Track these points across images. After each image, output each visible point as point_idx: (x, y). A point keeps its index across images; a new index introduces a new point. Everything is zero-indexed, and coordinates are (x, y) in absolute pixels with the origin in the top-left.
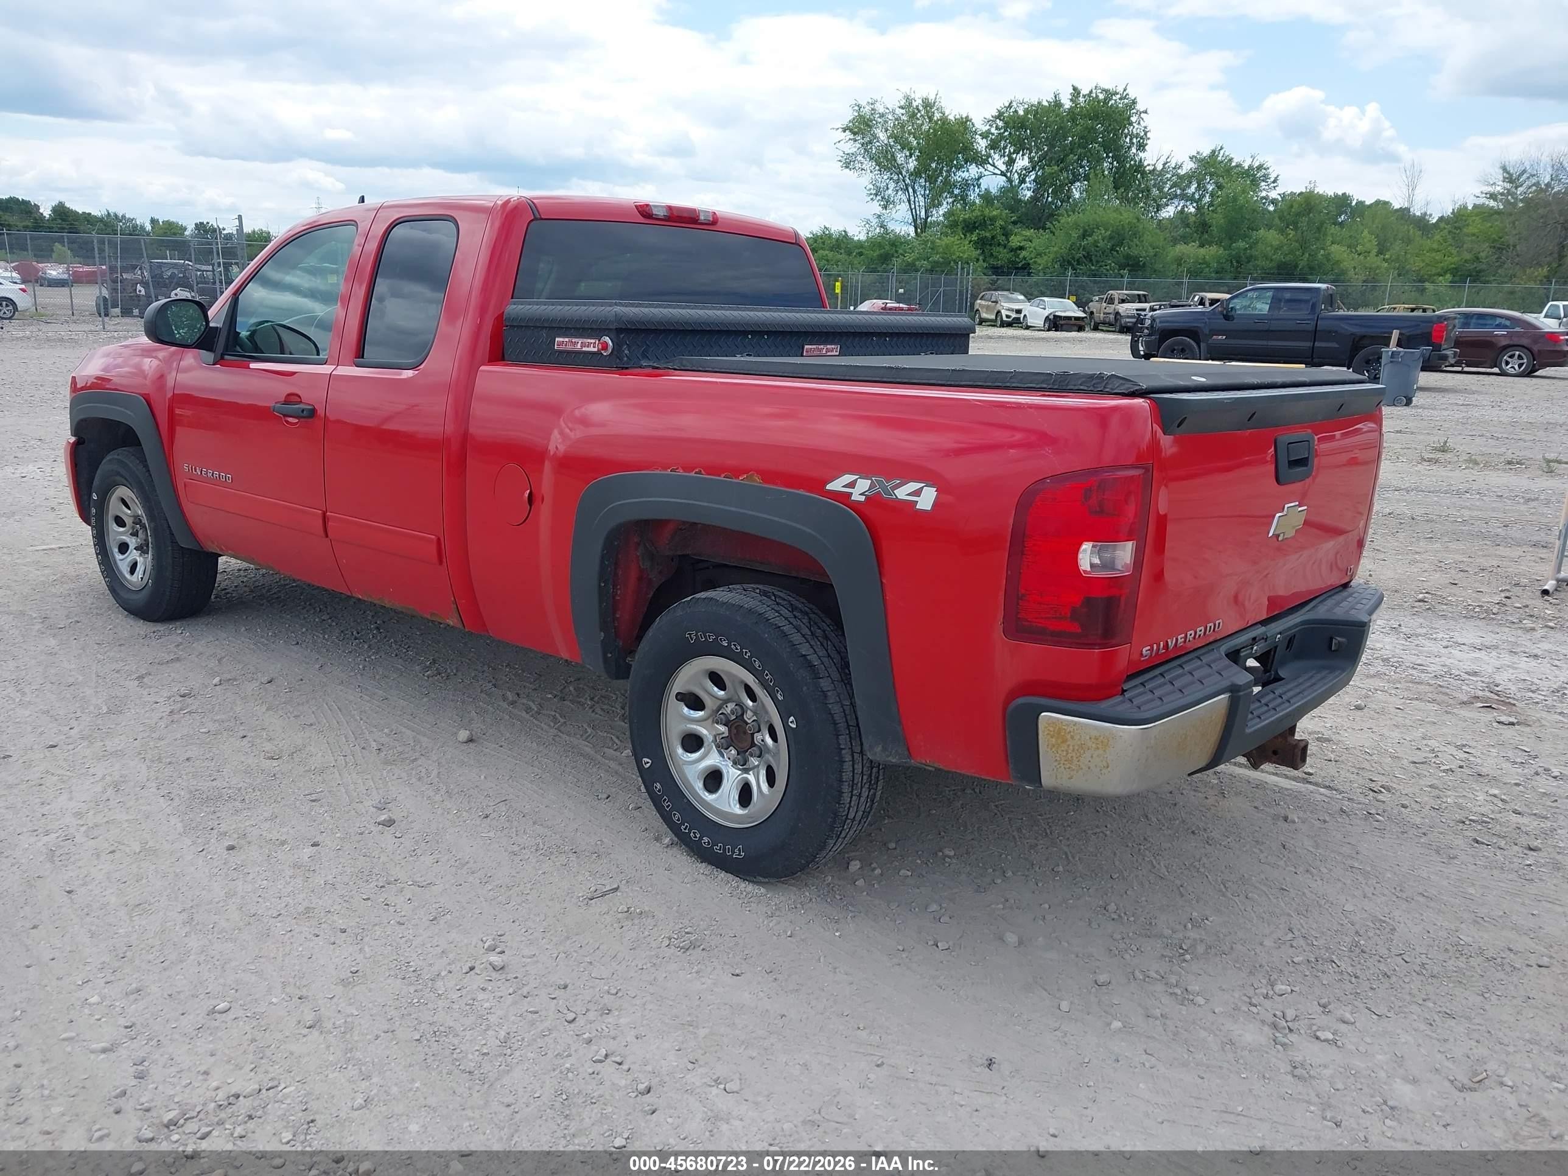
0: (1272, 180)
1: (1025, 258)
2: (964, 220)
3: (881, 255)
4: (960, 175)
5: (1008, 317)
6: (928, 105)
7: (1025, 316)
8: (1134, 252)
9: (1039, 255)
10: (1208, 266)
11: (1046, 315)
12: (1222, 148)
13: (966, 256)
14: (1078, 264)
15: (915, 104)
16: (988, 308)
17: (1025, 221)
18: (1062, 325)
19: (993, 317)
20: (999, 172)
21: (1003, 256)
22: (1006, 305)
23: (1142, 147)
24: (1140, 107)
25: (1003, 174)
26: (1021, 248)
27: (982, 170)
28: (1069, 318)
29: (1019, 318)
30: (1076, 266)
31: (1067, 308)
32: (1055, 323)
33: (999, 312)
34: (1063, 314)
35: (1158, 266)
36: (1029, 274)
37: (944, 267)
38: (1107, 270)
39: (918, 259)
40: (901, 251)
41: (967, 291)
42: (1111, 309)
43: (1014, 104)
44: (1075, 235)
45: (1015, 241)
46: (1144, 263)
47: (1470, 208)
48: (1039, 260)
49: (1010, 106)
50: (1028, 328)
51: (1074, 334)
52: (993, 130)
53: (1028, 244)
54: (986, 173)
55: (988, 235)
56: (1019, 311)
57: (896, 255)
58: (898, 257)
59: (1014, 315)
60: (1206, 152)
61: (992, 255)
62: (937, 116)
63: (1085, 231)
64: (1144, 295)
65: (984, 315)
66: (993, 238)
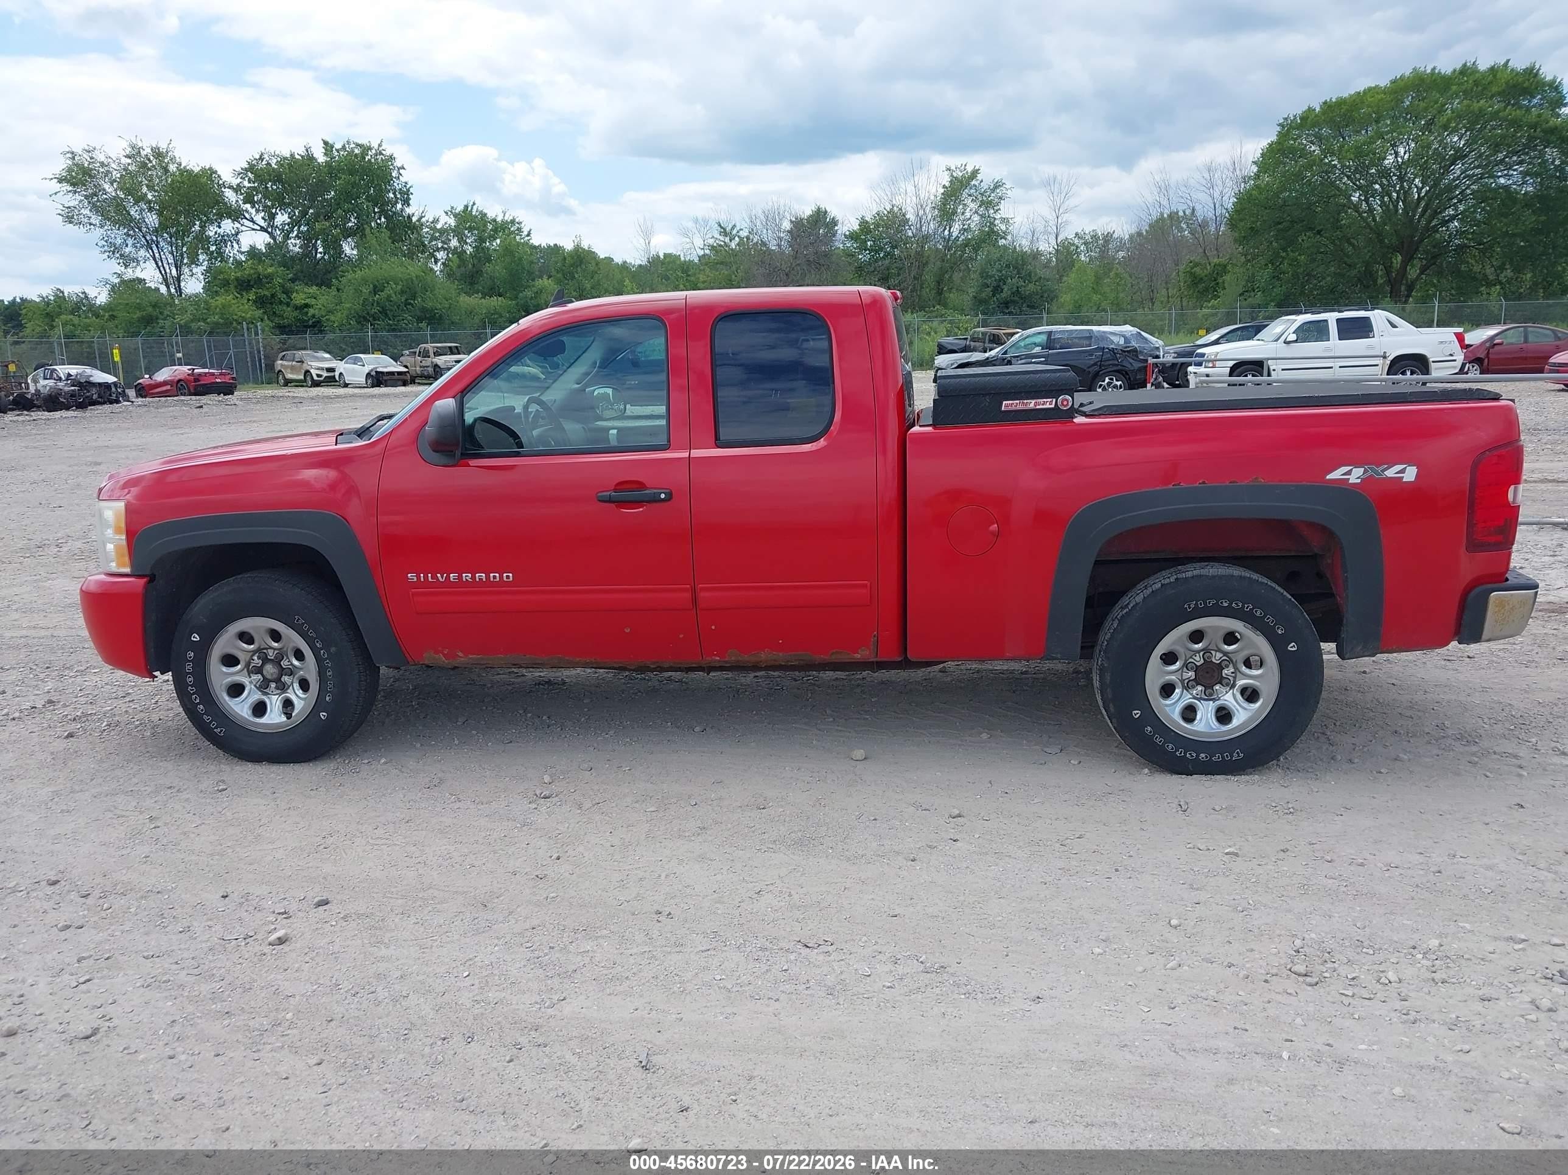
0: (526, 233)
1: (313, 316)
2: (237, 279)
3: (143, 318)
4: (211, 231)
5: (318, 376)
6: (158, 154)
7: (341, 374)
8: (429, 304)
9: (330, 312)
10: (501, 316)
11: (367, 372)
12: (474, 204)
13: (249, 316)
14: (375, 319)
15: (143, 153)
16: (292, 368)
17: (302, 278)
18: (386, 381)
19: (302, 377)
20: (259, 228)
21: (289, 314)
22: (314, 364)
23: (407, 202)
24: (398, 163)
25: (263, 229)
26: (307, 306)
27: (237, 225)
28: (392, 373)
29: (334, 377)
30: (373, 322)
31: (385, 363)
32: (378, 379)
33: (307, 372)
34: (385, 370)
35: (456, 319)
36: (321, 332)
37: (226, 327)
38: (406, 324)
39: (192, 321)
40: (166, 313)
41: (259, 352)
42: (427, 362)
43: (266, 156)
44: (365, 290)
45: (299, 298)
46: (441, 316)
47: (662, 257)
48: (332, 318)
49: (261, 158)
50: (346, 385)
51: (402, 389)
52: (246, 184)
53: (312, 301)
54: (244, 228)
55: (266, 293)
56: (330, 370)
57: (161, 317)
58: (165, 319)
59: (325, 374)
60: (460, 208)
61: (274, 313)
62: (172, 168)
63: (375, 287)
64: (456, 347)
65: (289, 376)
66: (273, 296)
